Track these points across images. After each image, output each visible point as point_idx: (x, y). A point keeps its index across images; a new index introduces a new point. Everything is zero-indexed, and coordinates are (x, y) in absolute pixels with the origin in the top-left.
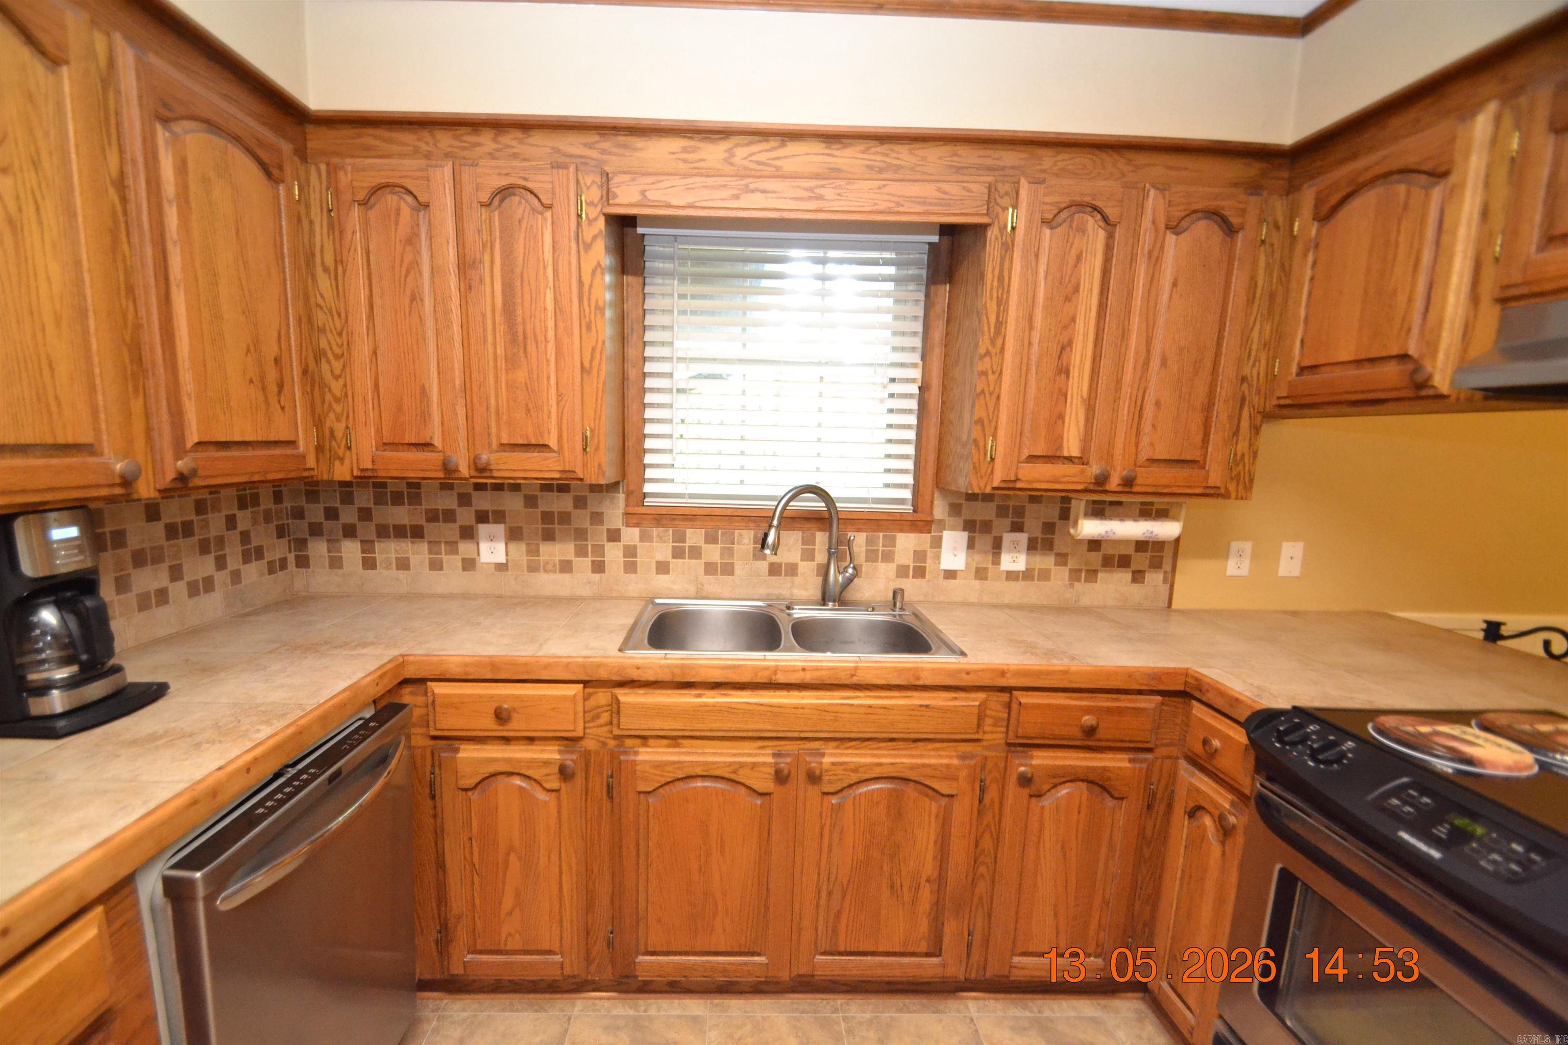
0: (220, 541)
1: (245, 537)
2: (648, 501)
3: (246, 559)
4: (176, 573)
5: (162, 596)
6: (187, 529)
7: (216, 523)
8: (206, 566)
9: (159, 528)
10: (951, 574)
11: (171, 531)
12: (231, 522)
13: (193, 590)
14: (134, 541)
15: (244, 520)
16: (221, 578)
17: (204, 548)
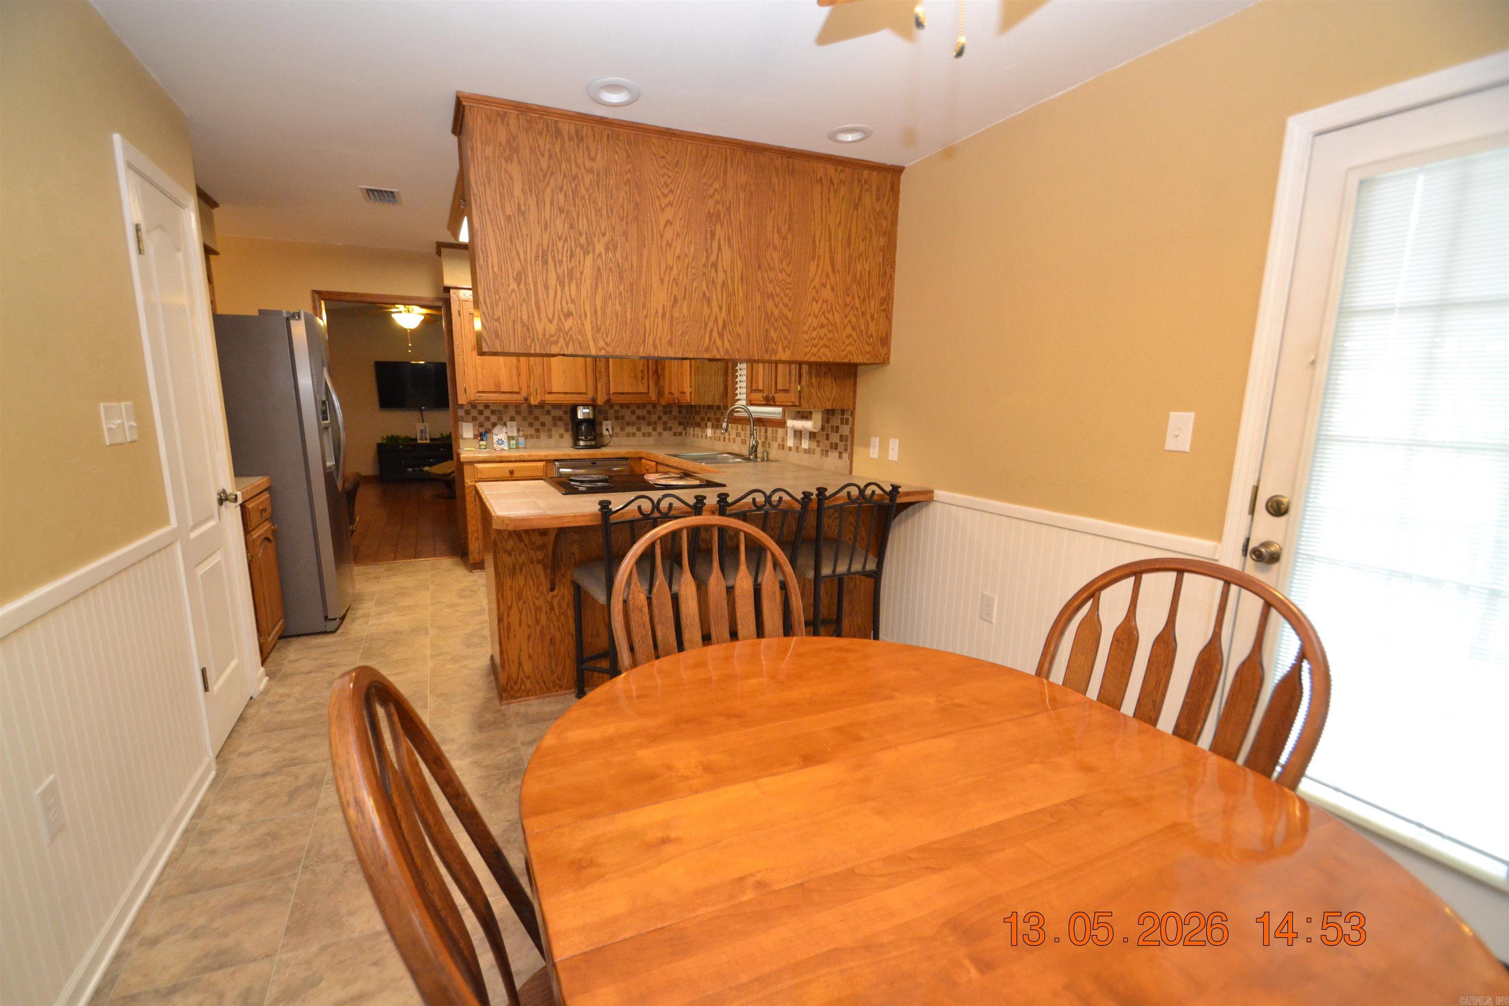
0: (655, 423)
1: (665, 423)
2: (736, 414)
3: (665, 429)
4: (639, 429)
5: (634, 435)
6: (644, 418)
7: (654, 418)
8: (650, 429)
9: (634, 417)
10: (790, 449)
11: (638, 418)
12: (660, 418)
13: (644, 435)
14: (627, 419)
15: (665, 418)
16: (654, 433)
17: (649, 424)
